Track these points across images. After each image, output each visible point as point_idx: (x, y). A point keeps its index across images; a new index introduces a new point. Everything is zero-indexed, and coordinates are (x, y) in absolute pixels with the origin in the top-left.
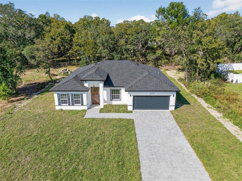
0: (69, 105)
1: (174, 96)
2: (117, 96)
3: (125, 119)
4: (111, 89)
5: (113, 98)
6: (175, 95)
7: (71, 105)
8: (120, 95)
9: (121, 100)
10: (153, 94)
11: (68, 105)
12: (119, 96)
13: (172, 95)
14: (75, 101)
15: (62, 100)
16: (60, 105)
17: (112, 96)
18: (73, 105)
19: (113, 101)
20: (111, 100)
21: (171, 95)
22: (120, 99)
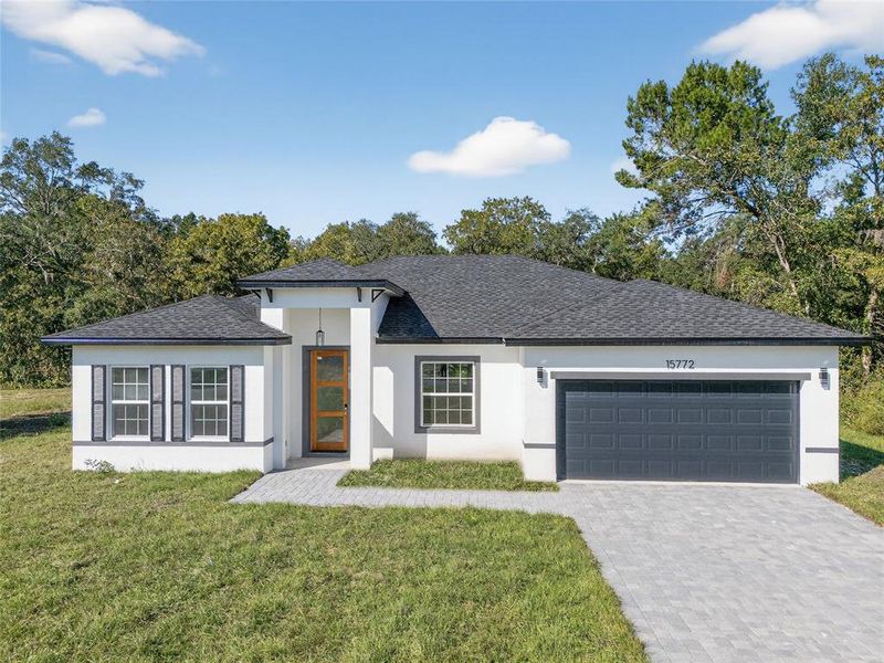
0: (159, 440)
1: (824, 376)
2: (454, 401)
3: (508, 513)
4: (418, 359)
5: (428, 419)
6: (834, 373)
7: (168, 438)
8: (473, 395)
9: (477, 431)
10: (687, 370)
11: (147, 438)
12: (467, 401)
13: (815, 373)
14: (193, 417)
15: (118, 410)
16: (99, 439)
17: (428, 400)
18: (179, 440)
19: (430, 437)
20: (419, 430)
21: (808, 377)
22: (474, 425)
